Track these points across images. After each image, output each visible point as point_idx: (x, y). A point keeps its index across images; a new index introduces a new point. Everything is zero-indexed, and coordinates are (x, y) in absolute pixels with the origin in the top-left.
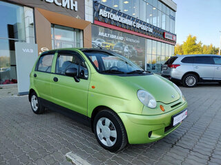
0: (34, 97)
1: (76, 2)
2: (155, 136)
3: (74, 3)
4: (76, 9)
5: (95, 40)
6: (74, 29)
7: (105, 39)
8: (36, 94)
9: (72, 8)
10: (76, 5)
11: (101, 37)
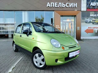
0: (14, 44)
1: (76, 4)
2: (59, 62)
3: (75, 4)
4: (76, 7)
5: (87, 19)
6: (72, 16)
7: (95, 17)
8: (15, 43)
9: (74, 7)
10: (76, 5)
11: (92, 17)
